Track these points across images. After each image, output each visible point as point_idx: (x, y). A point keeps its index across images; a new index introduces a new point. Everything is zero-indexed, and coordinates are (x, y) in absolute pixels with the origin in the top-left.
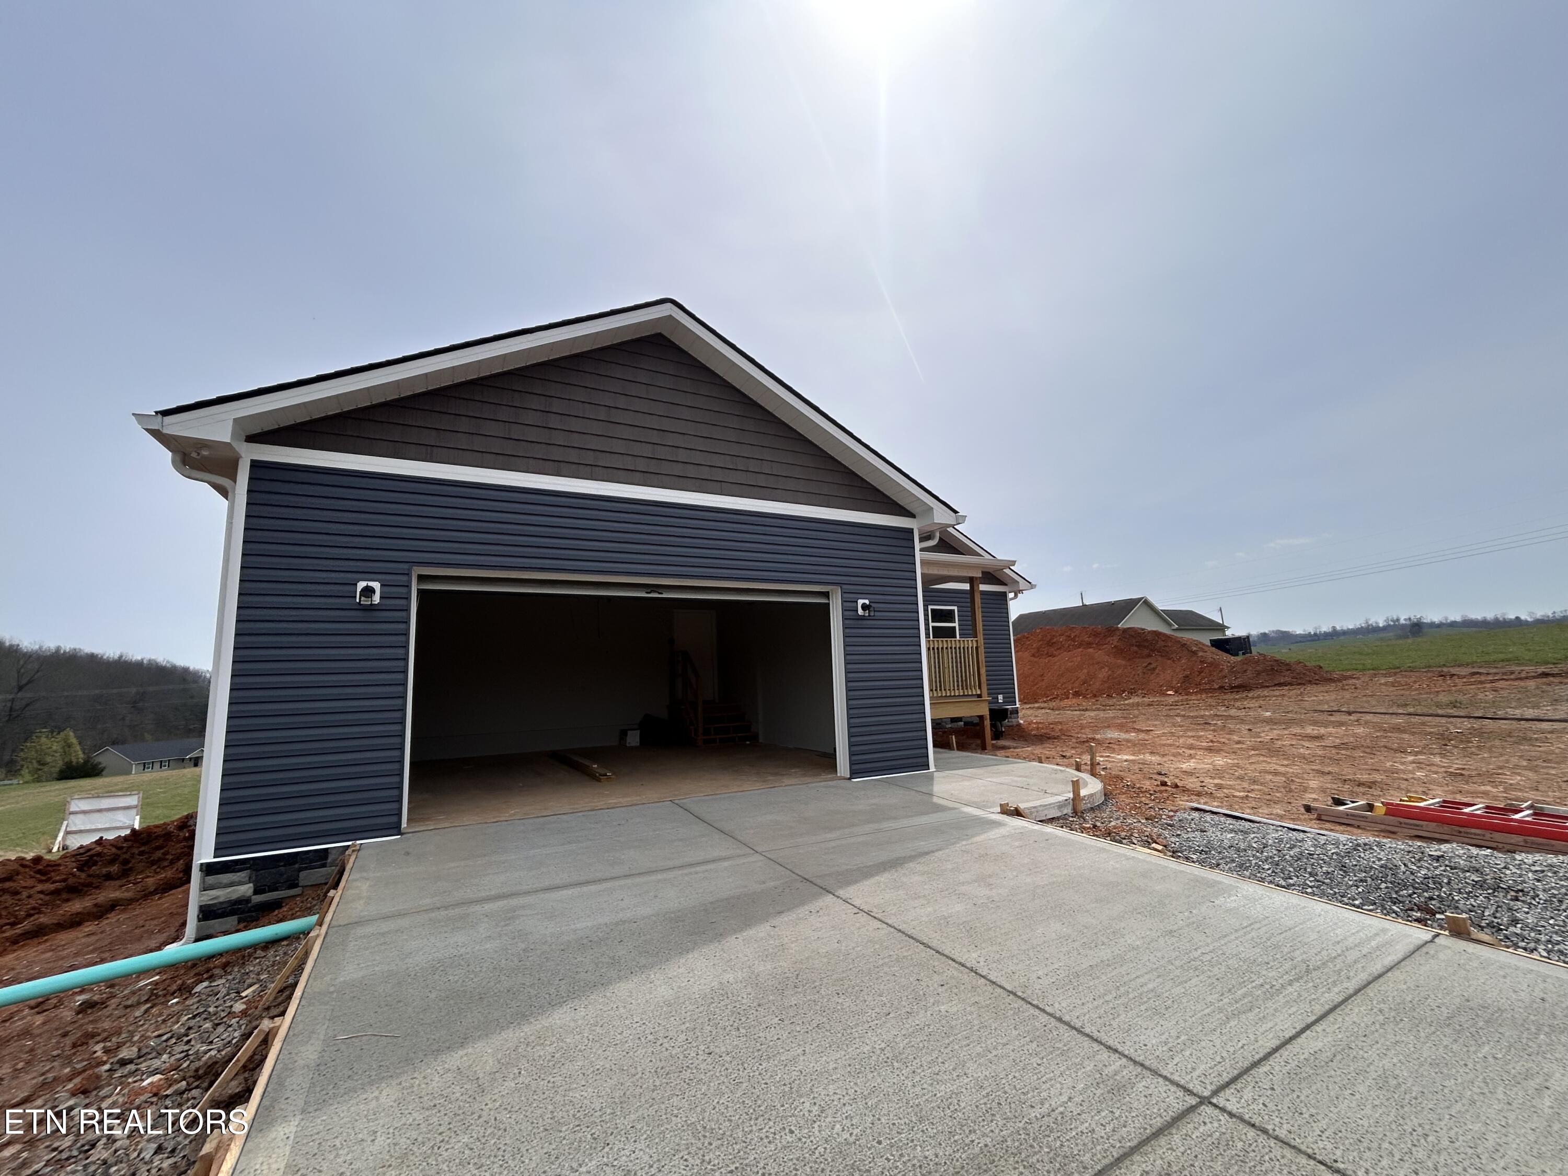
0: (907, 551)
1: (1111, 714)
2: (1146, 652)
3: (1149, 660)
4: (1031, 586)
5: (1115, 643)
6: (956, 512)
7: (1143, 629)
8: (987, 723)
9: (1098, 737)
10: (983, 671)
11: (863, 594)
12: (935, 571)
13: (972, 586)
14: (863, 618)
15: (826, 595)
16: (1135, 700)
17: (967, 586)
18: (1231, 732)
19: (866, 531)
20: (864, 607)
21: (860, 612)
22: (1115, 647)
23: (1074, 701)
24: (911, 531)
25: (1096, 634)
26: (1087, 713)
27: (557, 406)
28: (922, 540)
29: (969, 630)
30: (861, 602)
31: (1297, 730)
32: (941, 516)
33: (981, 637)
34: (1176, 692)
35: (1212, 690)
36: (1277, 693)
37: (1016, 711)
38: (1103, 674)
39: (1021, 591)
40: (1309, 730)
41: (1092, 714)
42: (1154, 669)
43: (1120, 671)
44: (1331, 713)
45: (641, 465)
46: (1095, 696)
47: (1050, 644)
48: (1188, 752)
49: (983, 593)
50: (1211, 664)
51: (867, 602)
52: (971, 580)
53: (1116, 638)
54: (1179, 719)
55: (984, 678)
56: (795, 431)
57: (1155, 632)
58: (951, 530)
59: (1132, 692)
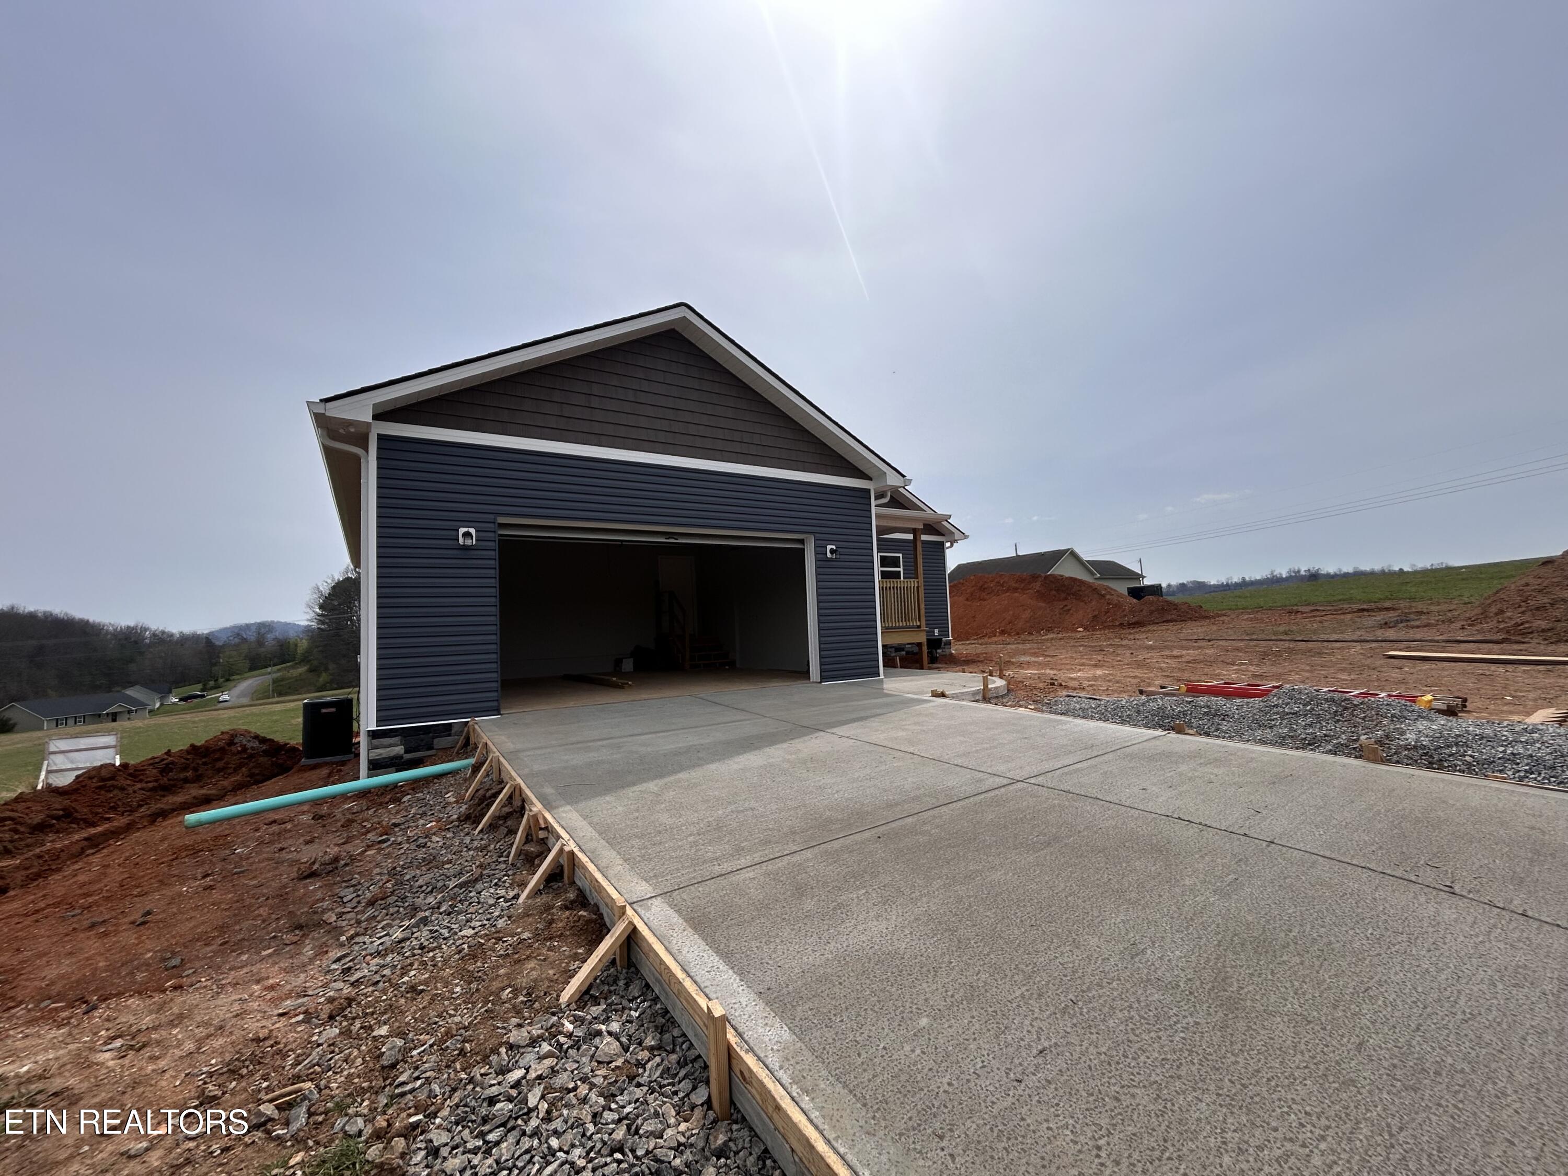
0: (866, 507)
1: (1028, 646)
2: (1063, 595)
3: (1065, 603)
4: (965, 537)
5: (1037, 588)
6: (903, 476)
7: (1062, 576)
8: (925, 648)
9: (1014, 660)
10: (922, 606)
11: (831, 542)
12: (885, 523)
13: (915, 537)
14: (831, 560)
15: (802, 542)
16: (1051, 636)
17: (910, 537)
18: (1118, 655)
19: (832, 491)
20: (832, 551)
21: (829, 555)
22: (1038, 591)
23: (1000, 638)
24: (868, 491)
25: (1022, 580)
26: (1009, 646)
27: (596, 389)
28: (876, 498)
29: (912, 573)
30: (829, 547)
31: (1167, 653)
32: (892, 480)
33: (921, 576)
34: (1085, 629)
35: (1114, 627)
36: (1163, 628)
37: (949, 643)
38: (1026, 615)
39: (956, 541)
40: (1175, 653)
41: (1013, 647)
42: (1069, 610)
43: (1040, 613)
44: (1196, 641)
45: (661, 437)
46: (1018, 634)
47: (982, 589)
48: (1078, 667)
49: (924, 542)
50: (1116, 606)
51: (834, 547)
52: (914, 531)
53: (1039, 584)
54: (1081, 649)
55: (923, 612)
56: (779, 409)
57: (1071, 578)
58: (901, 490)
59: (1049, 630)
